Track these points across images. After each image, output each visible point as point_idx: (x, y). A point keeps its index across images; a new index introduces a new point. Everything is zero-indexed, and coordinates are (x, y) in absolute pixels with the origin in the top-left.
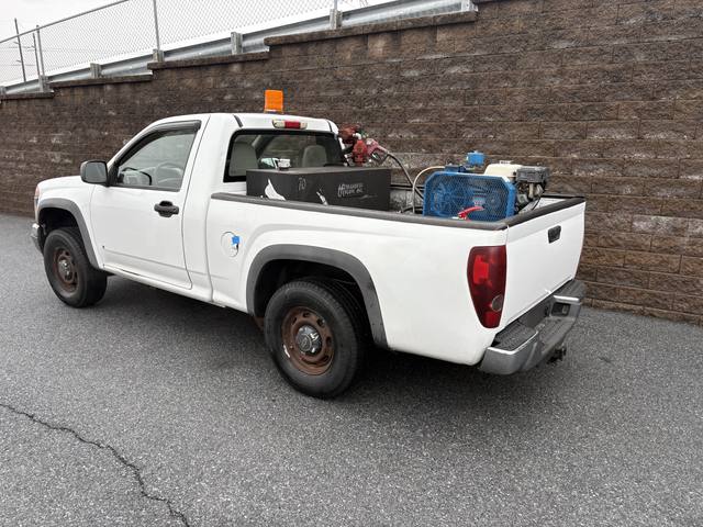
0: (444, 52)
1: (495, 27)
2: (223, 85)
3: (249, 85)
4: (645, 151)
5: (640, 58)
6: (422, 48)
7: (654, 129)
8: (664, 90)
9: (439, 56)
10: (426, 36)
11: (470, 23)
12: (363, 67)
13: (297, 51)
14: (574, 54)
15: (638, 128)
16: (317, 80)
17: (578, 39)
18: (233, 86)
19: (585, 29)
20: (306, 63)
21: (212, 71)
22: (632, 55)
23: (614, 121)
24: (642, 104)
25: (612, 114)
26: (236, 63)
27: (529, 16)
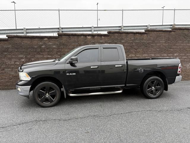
0: (104, 40)
1: (113, 37)
2: (40, 43)
3: (51, 44)
4: (137, 58)
5: (134, 44)
6: (99, 39)
7: (137, 54)
8: (138, 49)
9: (103, 41)
10: (100, 37)
11: (108, 36)
12: (86, 42)
13: (67, 37)
14: (125, 43)
15: (135, 54)
16: (73, 44)
17: (126, 40)
18: (45, 44)
19: (126, 39)
20: (70, 40)
21: (37, 39)
22: (133, 44)
23: (132, 53)
24: (136, 51)
25: (132, 52)
26: (46, 38)
27: (118, 36)
